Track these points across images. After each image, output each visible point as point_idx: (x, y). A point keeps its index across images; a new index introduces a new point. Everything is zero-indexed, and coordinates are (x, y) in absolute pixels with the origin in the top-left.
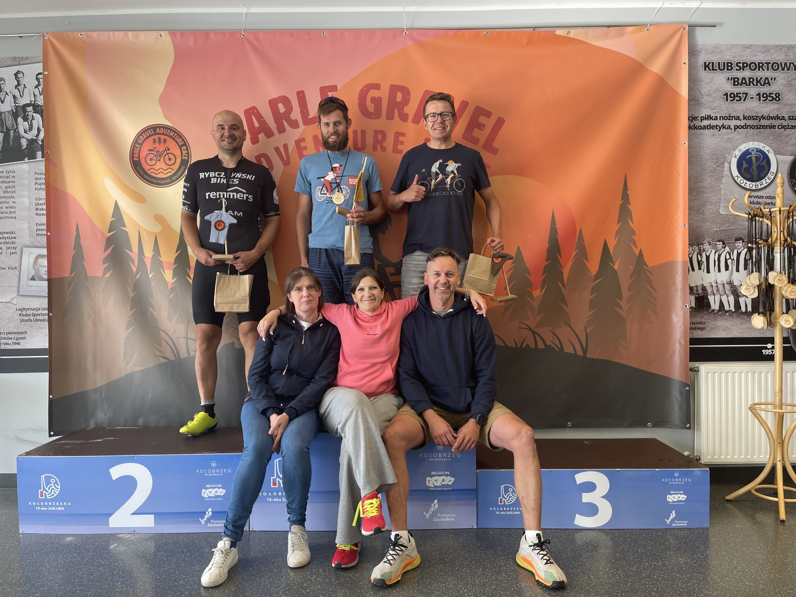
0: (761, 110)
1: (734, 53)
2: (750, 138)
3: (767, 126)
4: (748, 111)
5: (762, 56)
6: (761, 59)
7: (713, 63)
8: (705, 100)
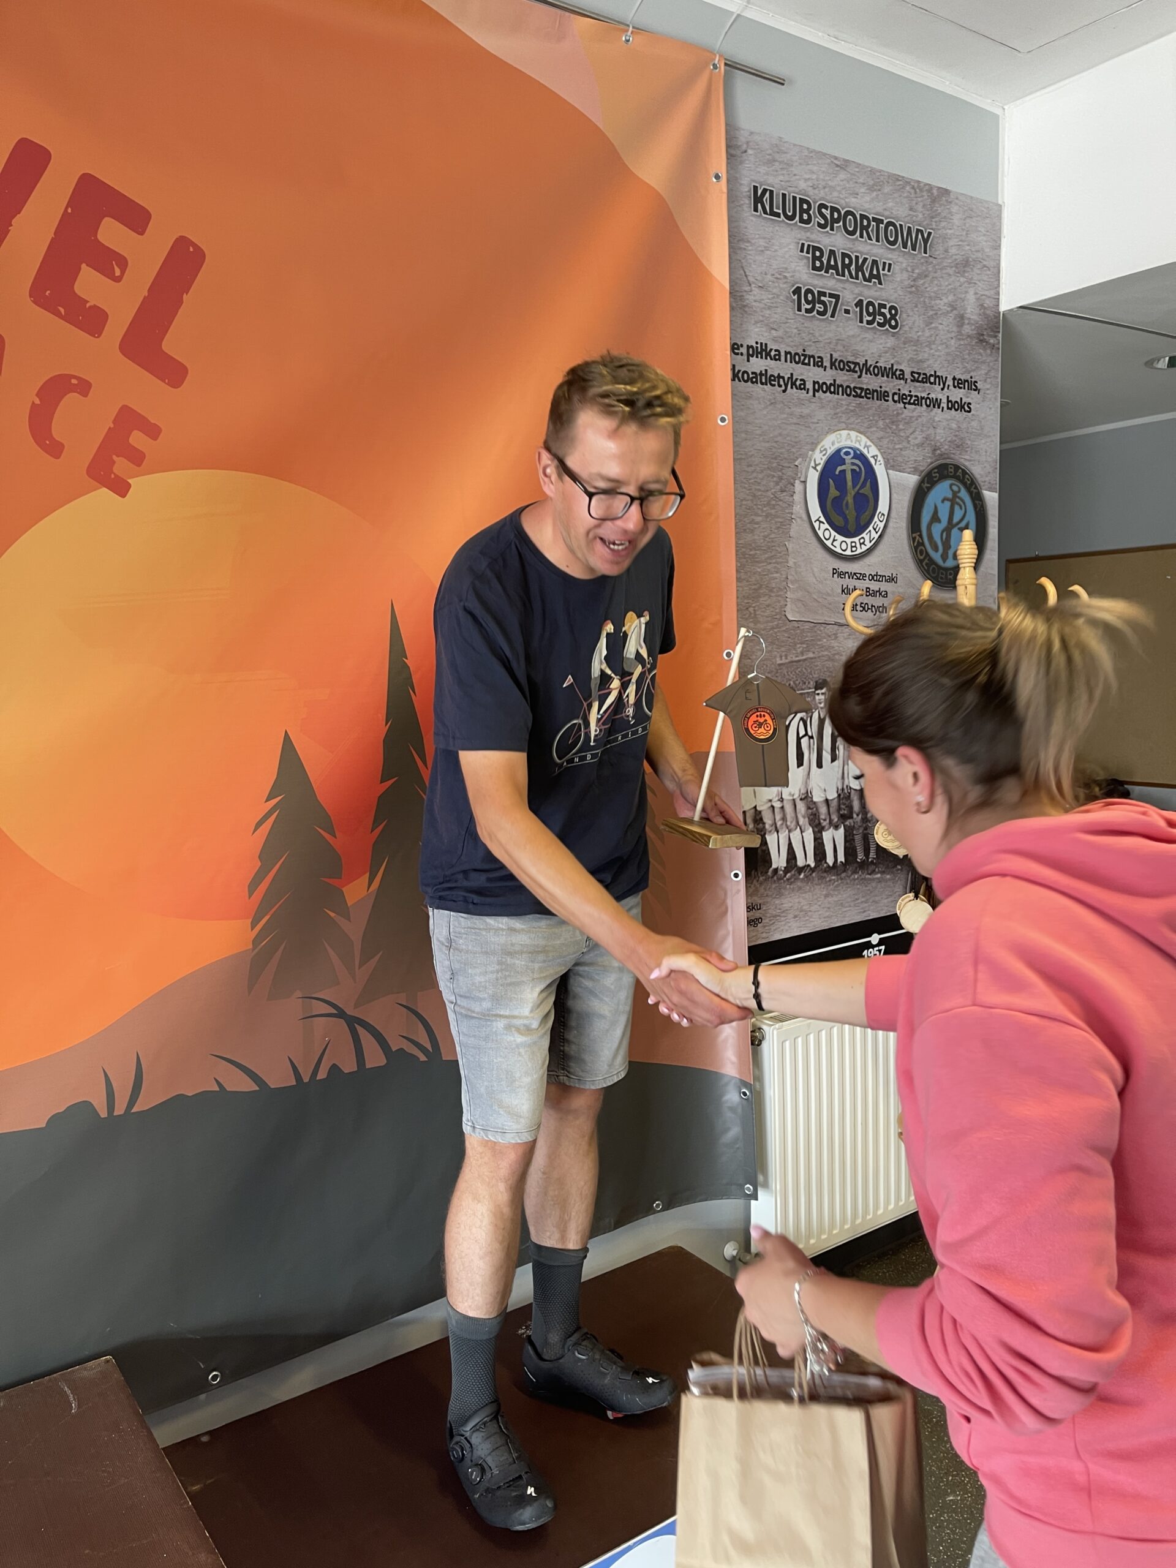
0: (863, 348)
1: (814, 177)
2: (843, 419)
3: (874, 391)
4: (840, 347)
5: (868, 198)
6: (867, 206)
7: (771, 192)
8: (754, 297)
